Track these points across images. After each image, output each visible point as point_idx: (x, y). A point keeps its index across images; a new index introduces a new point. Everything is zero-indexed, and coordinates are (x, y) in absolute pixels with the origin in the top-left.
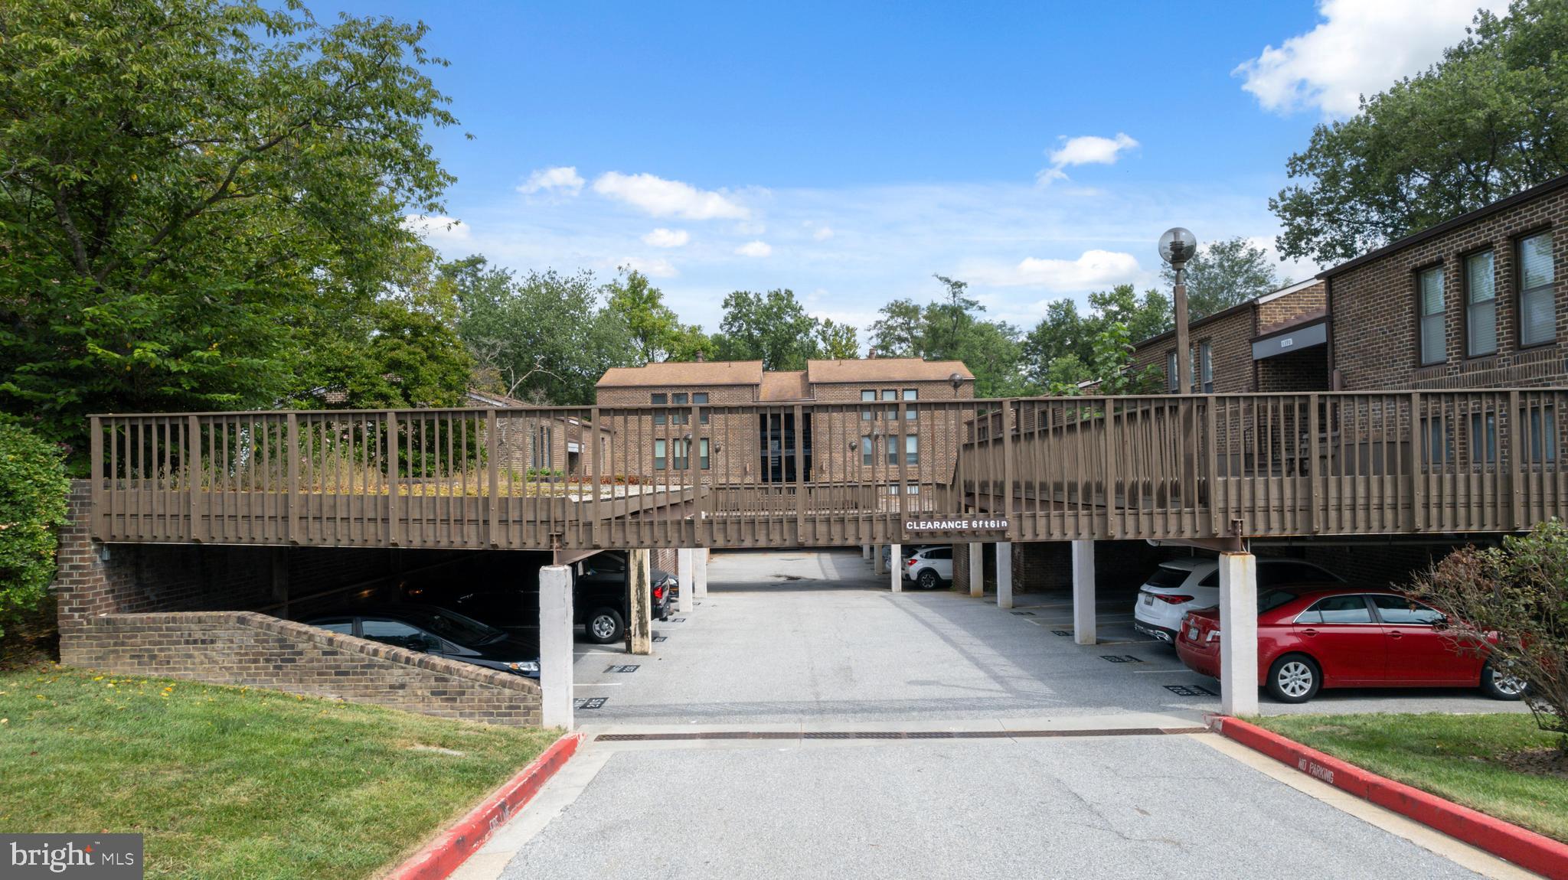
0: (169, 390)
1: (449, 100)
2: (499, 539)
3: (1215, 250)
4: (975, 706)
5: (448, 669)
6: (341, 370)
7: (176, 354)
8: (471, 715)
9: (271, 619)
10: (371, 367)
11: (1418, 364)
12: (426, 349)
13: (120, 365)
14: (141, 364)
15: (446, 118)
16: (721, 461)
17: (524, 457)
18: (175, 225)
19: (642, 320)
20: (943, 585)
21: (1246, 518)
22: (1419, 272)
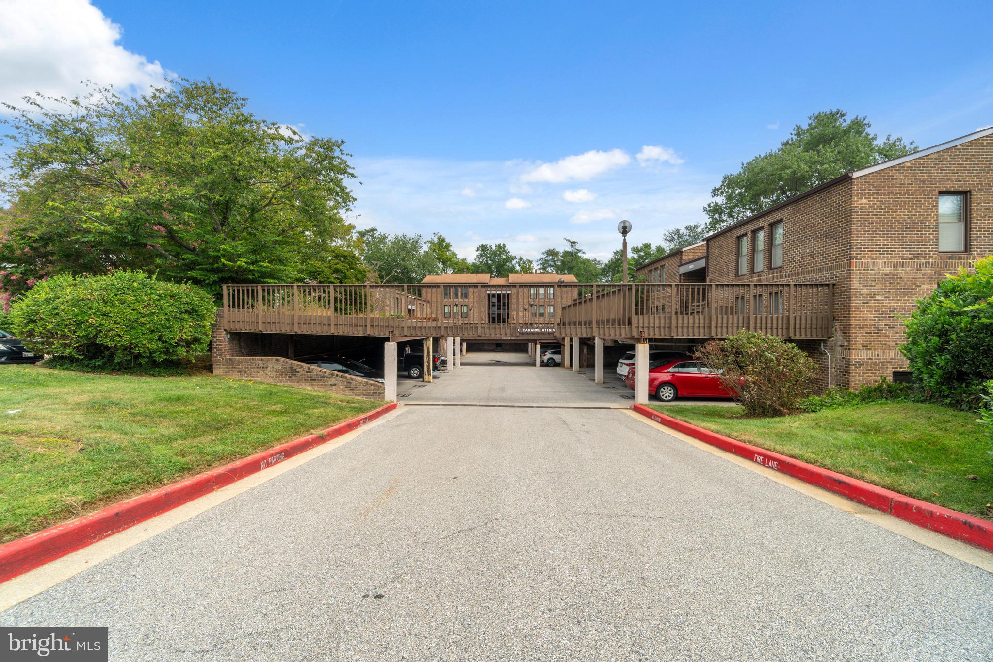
0: (250, 277)
1: (354, 169)
2: (370, 332)
3: (687, 228)
4: (546, 399)
5: (351, 379)
6: (315, 272)
7: (253, 263)
8: (359, 395)
9: (288, 360)
10: (327, 271)
11: (737, 275)
12: (349, 265)
13: (232, 267)
14: (239, 267)
15: (353, 175)
16: (472, 314)
17: (390, 309)
18: (252, 215)
19: (442, 256)
20: (557, 365)
21: (646, 330)
22: (739, 238)
